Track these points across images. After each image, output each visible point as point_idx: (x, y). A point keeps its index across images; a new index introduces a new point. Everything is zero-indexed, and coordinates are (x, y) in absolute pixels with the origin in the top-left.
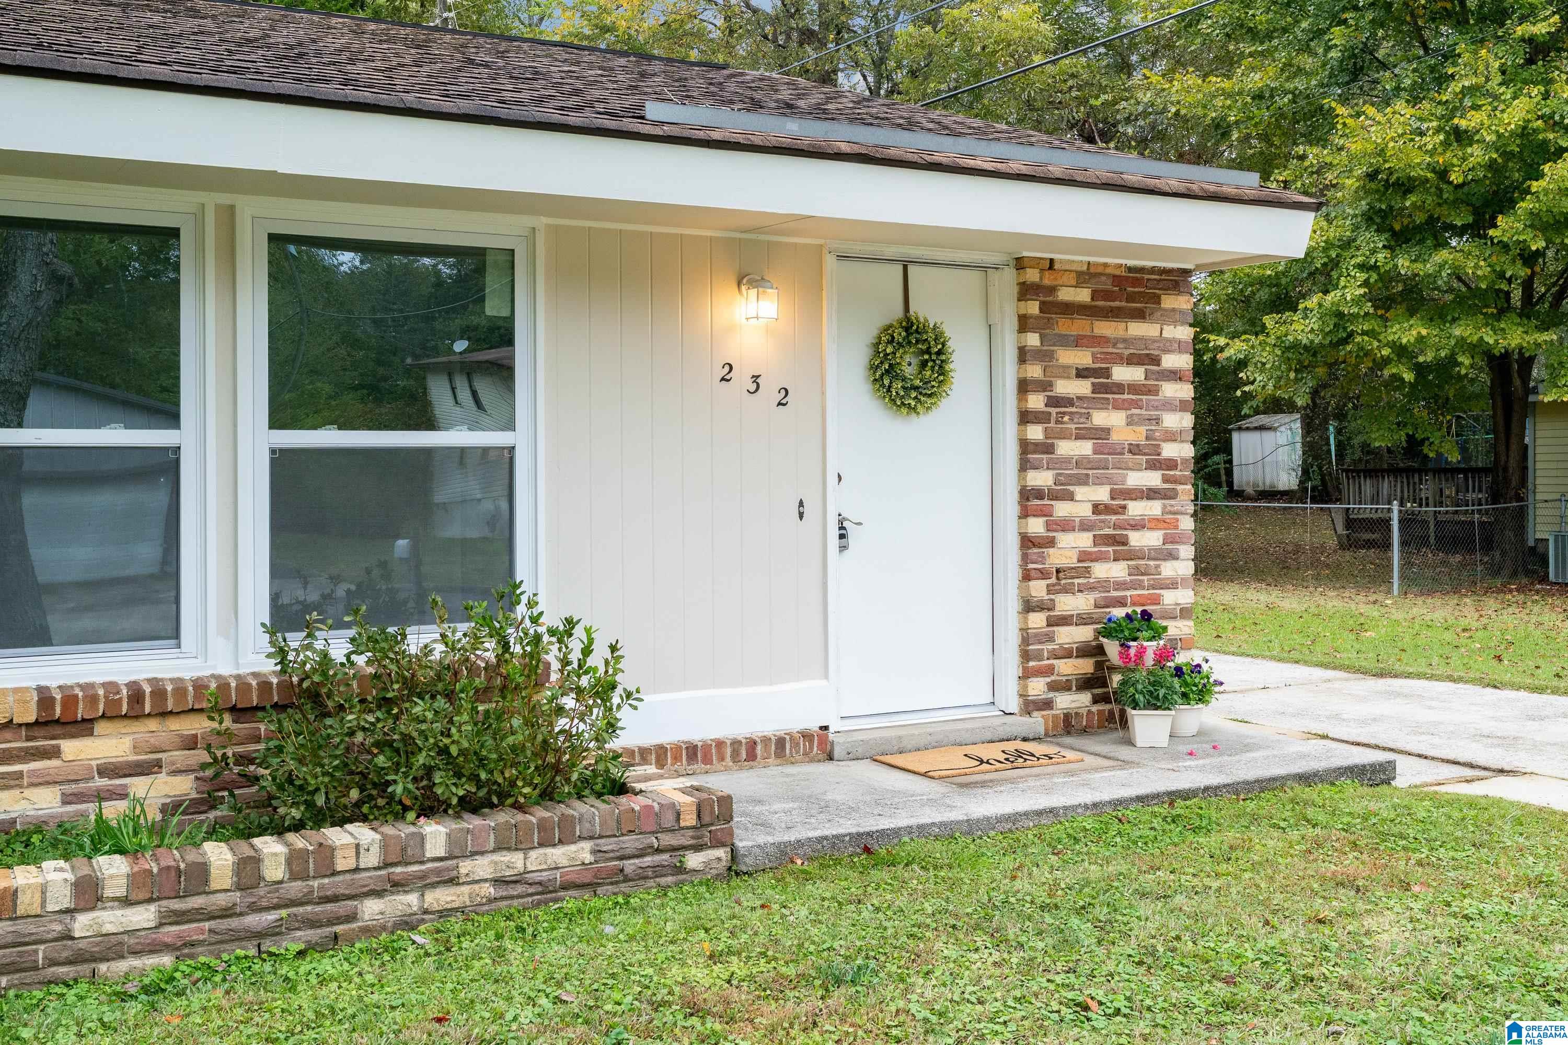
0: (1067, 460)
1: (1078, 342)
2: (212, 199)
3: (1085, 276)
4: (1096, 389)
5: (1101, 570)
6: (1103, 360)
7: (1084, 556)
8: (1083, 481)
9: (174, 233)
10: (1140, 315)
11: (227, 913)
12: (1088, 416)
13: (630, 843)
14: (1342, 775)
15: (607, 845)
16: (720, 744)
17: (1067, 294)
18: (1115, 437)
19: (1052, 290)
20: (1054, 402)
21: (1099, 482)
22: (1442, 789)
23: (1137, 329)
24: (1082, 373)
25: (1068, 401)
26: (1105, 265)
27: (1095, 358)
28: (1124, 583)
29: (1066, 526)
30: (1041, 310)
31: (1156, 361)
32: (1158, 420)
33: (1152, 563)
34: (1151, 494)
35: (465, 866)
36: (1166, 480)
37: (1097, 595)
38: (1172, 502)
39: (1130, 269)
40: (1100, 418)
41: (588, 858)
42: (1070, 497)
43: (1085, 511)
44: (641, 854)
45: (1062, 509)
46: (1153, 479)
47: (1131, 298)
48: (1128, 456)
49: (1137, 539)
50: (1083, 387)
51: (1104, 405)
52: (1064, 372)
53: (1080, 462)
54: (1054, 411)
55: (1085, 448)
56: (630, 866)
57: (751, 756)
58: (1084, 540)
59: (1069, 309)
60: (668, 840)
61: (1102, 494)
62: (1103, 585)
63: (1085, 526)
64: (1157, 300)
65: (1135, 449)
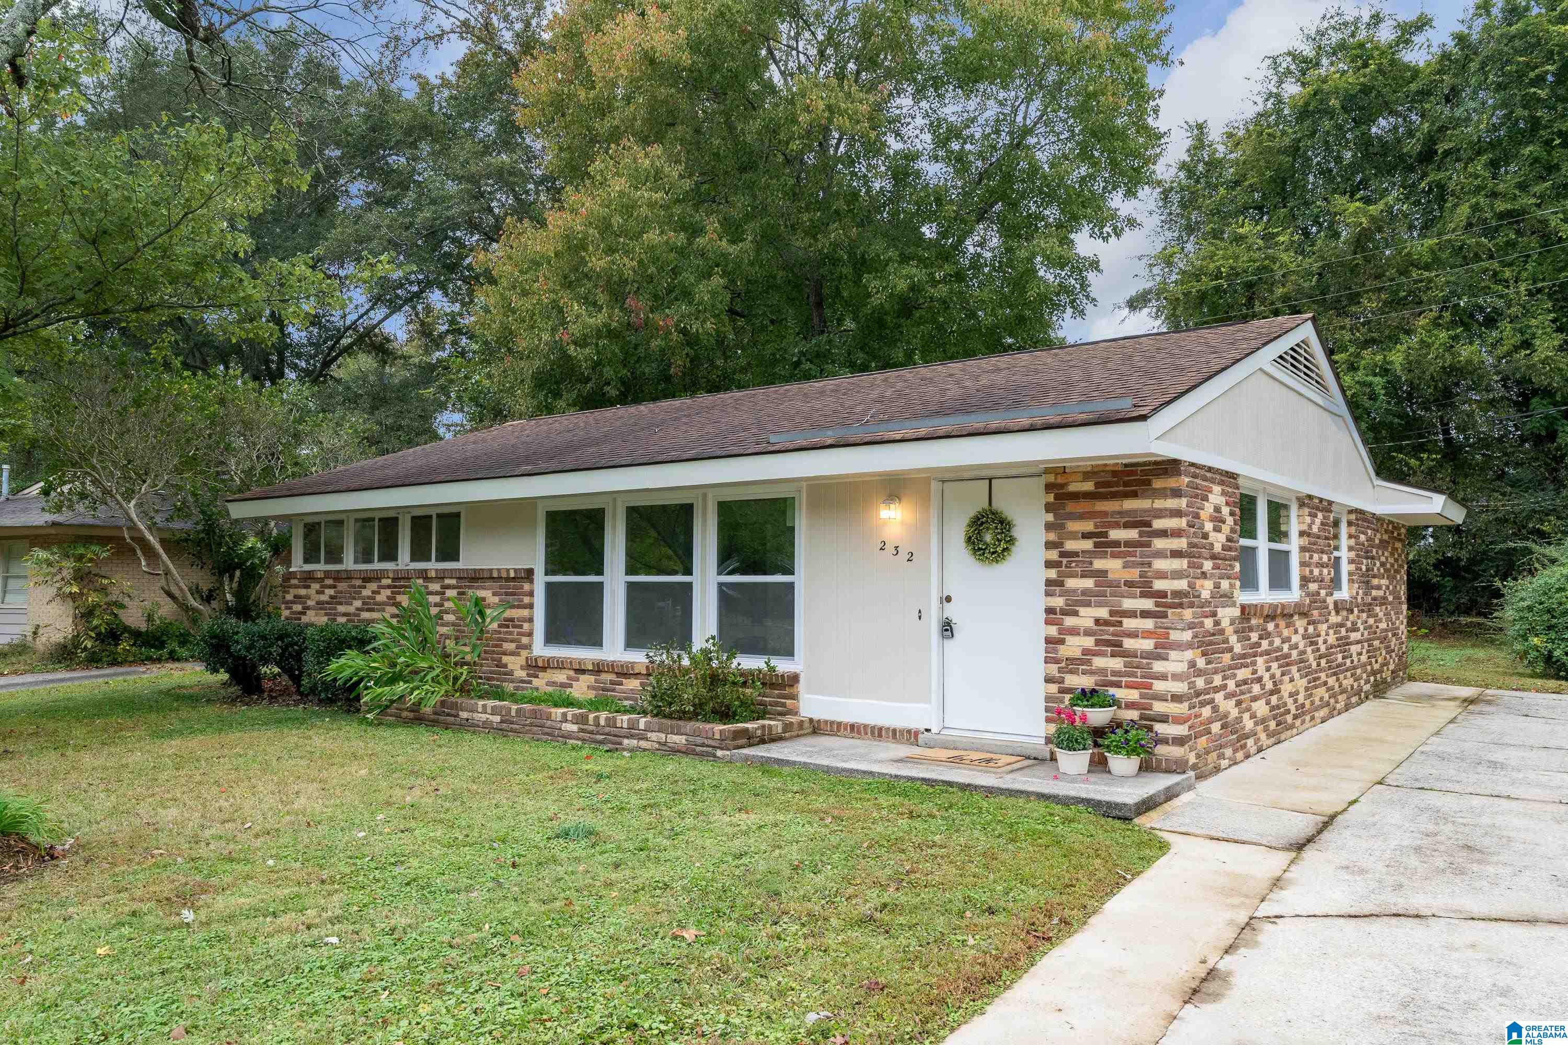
0: (1074, 591)
1: (1082, 517)
2: (700, 492)
3: (1087, 475)
4: (1096, 545)
5: (1099, 662)
6: (1102, 527)
7: (1086, 652)
8: (1088, 604)
9: (691, 506)
10: (1134, 495)
11: (591, 732)
12: (1091, 563)
13: (699, 740)
14: (1079, 803)
15: (691, 739)
16: (865, 726)
17: (1073, 487)
18: (1111, 576)
19: (1062, 486)
20: (1063, 554)
21: (1100, 605)
22: (1160, 834)
23: (1130, 504)
24: (1086, 536)
25: (1075, 554)
26: (1106, 465)
27: (1096, 526)
28: (1120, 672)
29: (1074, 632)
30: (1055, 499)
31: (1149, 525)
32: (1150, 565)
33: (1145, 661)
34: (1145, 614)
35: (649, 735)
36: (1157, 605)
37: (1097, 678)
38: (1164, 620)
39: (1126, 465)
40: (1098, 564)
41: (684, 742)
42: (1076, 614)
43: (1090, 623)
44: (703, 745)
45: (1070, 621)
46: (1148, 604)
47: (1126, 484)
48: (1124, 588)
49: (1129, 644)
50: (1088, 545)
51: (1103, 556)
52: (1073, 536)
53: (1085, 592)
54: (1065, 561)
55: (1089, 583)
56: (698, 749)
57: (880, 735)
58: (1089, 642)
59: (1075, 496)
60: (710, 742)
61: (1103, 613)
62: (1102, 671)
63: (1088, 633)
64: (1149, 483)
65: (1129, 584)
